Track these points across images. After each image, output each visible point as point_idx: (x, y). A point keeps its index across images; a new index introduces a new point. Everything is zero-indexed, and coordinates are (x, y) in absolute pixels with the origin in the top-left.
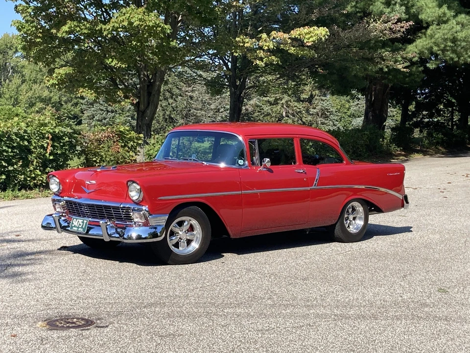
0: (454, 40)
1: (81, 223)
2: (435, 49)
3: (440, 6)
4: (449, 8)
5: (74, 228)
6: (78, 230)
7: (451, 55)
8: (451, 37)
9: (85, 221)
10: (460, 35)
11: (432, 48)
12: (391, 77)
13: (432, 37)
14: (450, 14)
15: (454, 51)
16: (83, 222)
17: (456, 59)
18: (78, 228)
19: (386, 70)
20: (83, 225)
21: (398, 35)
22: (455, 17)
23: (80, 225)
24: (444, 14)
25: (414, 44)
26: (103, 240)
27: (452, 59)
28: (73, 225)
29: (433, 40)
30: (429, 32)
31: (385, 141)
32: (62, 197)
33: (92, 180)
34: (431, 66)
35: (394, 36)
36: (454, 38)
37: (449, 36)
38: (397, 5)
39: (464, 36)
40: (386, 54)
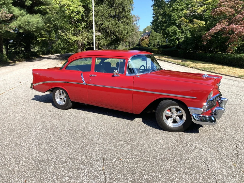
0: (28, 22)
2: (22, 25)
3: (21, 10)
4: (24, 11)
7: (28, 28)
8: (27, 21)
10: (30, 21)
11: (20, 25)
12: (5, 35)
13: (19, 20)
14: (25, 13)
15: (28, 26)
17: (30, 29)
19: (3, 32)
21: (8, 19)
22: (26, 14)
24: (23, 13)
25: (13, 23)
27: (28, 29)
29: (20, 22)
30: (19, 19)
31: (5, 58)
34: (21, 31)
35: (6, 19)
36: (28, 21)
37: (26, 21)
38: (5, 8)
39: (31, 21)
40: (4, 25)
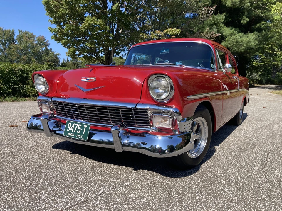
1: (79, 128)
5: (70, 134)
6: (74, 137)
9: (85, 126)
16: (82, 127)
18: (76, 133)
20: (82, 131)
23: (78, 130)
26: (114, 150)
28: (68, 130)
32: (51, 97)
33: (90, 77)
